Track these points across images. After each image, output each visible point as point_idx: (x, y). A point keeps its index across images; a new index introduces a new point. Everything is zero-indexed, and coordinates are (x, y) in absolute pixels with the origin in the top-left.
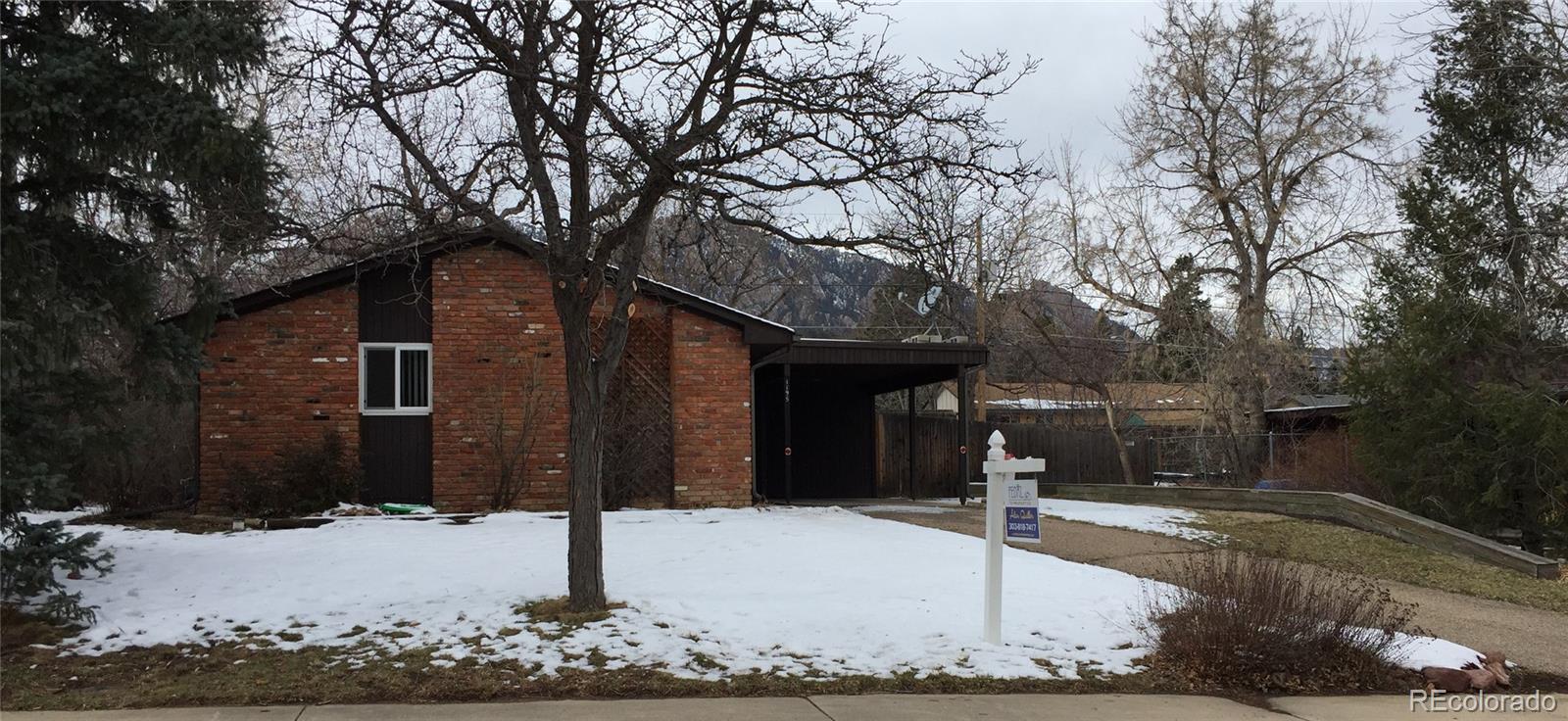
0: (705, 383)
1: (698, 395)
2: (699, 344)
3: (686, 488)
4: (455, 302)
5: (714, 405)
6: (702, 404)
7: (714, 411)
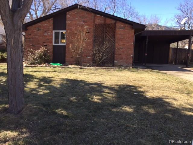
0: (123, 38)
1: (121, 41)
2: (122, 29)
3: (117, 62)
4: (71, 21)
5: (125, 43)
6: (122, 43)
7: (124, 45)
